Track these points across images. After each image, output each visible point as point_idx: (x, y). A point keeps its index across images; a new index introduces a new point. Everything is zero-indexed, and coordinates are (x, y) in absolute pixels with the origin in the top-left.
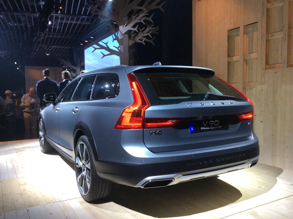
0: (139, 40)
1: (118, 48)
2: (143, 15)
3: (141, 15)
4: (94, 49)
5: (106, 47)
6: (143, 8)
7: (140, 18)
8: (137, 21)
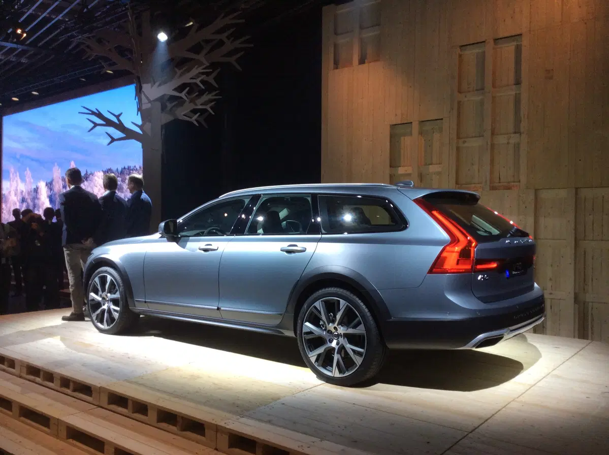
0: (184, 115)
1: (140, 127)
2: (200, 70)
3: (195, 71)
4: (93, 125)
5: (118, 123)
6: (201, 57)
7: (193, 75)
8: (186, 79)
